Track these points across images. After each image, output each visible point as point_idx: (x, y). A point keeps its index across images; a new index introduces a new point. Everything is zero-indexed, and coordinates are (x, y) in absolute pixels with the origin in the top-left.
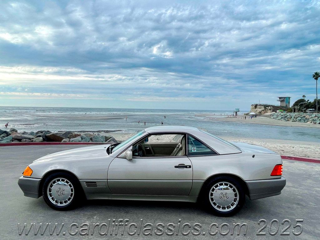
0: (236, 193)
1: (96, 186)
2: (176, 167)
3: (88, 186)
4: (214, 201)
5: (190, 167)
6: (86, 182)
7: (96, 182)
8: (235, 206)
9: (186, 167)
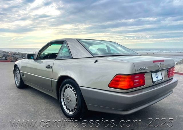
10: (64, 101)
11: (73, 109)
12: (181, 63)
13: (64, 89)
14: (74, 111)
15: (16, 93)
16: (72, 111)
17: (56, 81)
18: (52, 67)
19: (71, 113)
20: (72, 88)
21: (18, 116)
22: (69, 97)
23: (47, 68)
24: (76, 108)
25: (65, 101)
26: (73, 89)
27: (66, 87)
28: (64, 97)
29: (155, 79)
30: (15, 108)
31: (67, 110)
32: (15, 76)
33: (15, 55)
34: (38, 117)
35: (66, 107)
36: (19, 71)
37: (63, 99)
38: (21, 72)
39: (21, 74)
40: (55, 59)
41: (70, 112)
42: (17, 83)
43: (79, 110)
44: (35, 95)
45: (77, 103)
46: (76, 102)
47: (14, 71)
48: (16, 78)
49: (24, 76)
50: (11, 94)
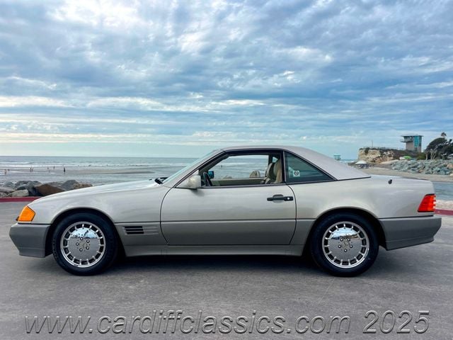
0: (365, 240)
1: (143, 233)
2: (269, 199)
3: (128, 233)
4: (330, 252)
5: (291, 199)
6: (126, 227)
7: (141, 227)
8: (363, 259)
9: (285, 199)
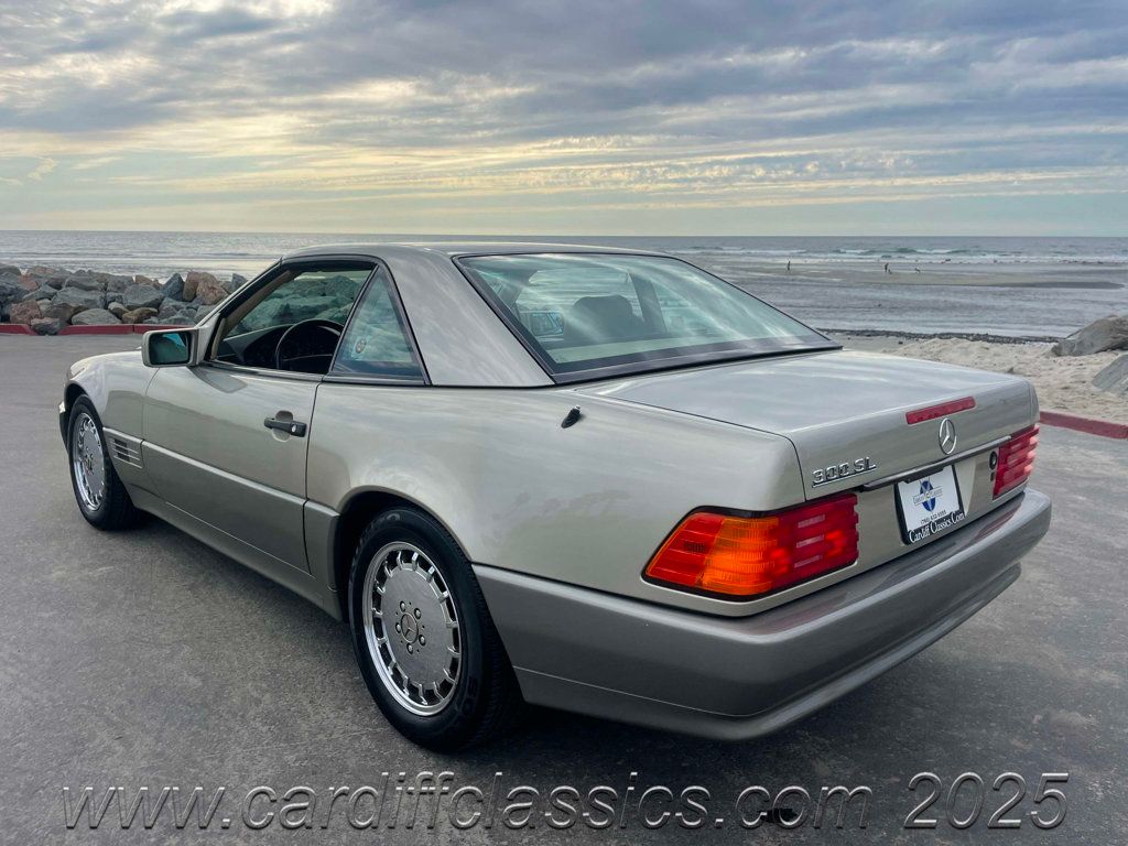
10: (379, 634)
11: (435, 686)
12: (1081, 343)
13: (382, 568)
14: (444, 701)
15: (84, 566)
16: (430, 697)
17: (334, 514)
18: (305, 426)
19: (421, 710)
20: (430, 566)
21: (109, 723)
22: (412, 617)
23: (272, 431)
24: (454, 682)
25: (385, 637)
26: (431, 571)
27: (393, 555)
28: (379, 614)
29: (915, 517)
30: (87, 669)
31: (402, 688)
32: (76, 456)
33: (58, 287)
34: (230, 730)
35: (395, 670)
36: (99, 426)
37: (377, 622)
38: (111, 435)
39: (112, 444)
40: (319, 377)
41: (419, 702)
42: (85, 496)
43: (469, 701)
44: (202, 578)
45: (458, 655)
46: (452, 649)
47: (69, 424)
48: (77, 466)
49: (128, 459)
50: (57, 574)
